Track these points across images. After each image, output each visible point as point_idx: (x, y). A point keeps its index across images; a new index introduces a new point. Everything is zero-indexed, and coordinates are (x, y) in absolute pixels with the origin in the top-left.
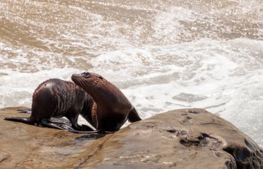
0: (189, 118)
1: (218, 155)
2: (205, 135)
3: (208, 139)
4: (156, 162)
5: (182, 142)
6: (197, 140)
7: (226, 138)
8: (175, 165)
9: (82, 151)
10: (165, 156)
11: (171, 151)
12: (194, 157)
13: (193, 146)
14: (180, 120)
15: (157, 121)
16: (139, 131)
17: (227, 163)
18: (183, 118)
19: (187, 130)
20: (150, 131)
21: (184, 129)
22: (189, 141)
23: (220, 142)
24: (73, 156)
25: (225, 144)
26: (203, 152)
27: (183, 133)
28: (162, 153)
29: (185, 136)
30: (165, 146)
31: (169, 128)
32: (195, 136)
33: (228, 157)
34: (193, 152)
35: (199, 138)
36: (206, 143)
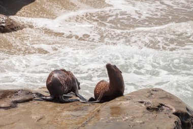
0: (152, 94)
1: (170, 117)
2: (162, 105)
3: (164, 107)
4: (132, 121)
5: (148, 109)
6: (157, 108)
7: (175, 107)
8: (144, 123)
9: (87, 114)
10: (137, 117)
11: (141, 114)
12: (155, 118)
13: (155, 112)
14: (147, 95)
15: (133, 96)
16: (121, 102)
17: (175, 122)
18: (148, 94)
19: (151, 102)
20: (128, 102)
21: (149, 101)
22: (152, 108)
23: (171, 109)
24: (82, 117)
25: (174, 111)
26: (161, 115)
27: (148, 103)
28: (136, 115)
29: (150, 105)
30: (137, 111)
31: (140, 100)
32: (156, 105)
33: (176, 118)
34: (155, 115)
35: (159, 106)
36: (163, 109)
